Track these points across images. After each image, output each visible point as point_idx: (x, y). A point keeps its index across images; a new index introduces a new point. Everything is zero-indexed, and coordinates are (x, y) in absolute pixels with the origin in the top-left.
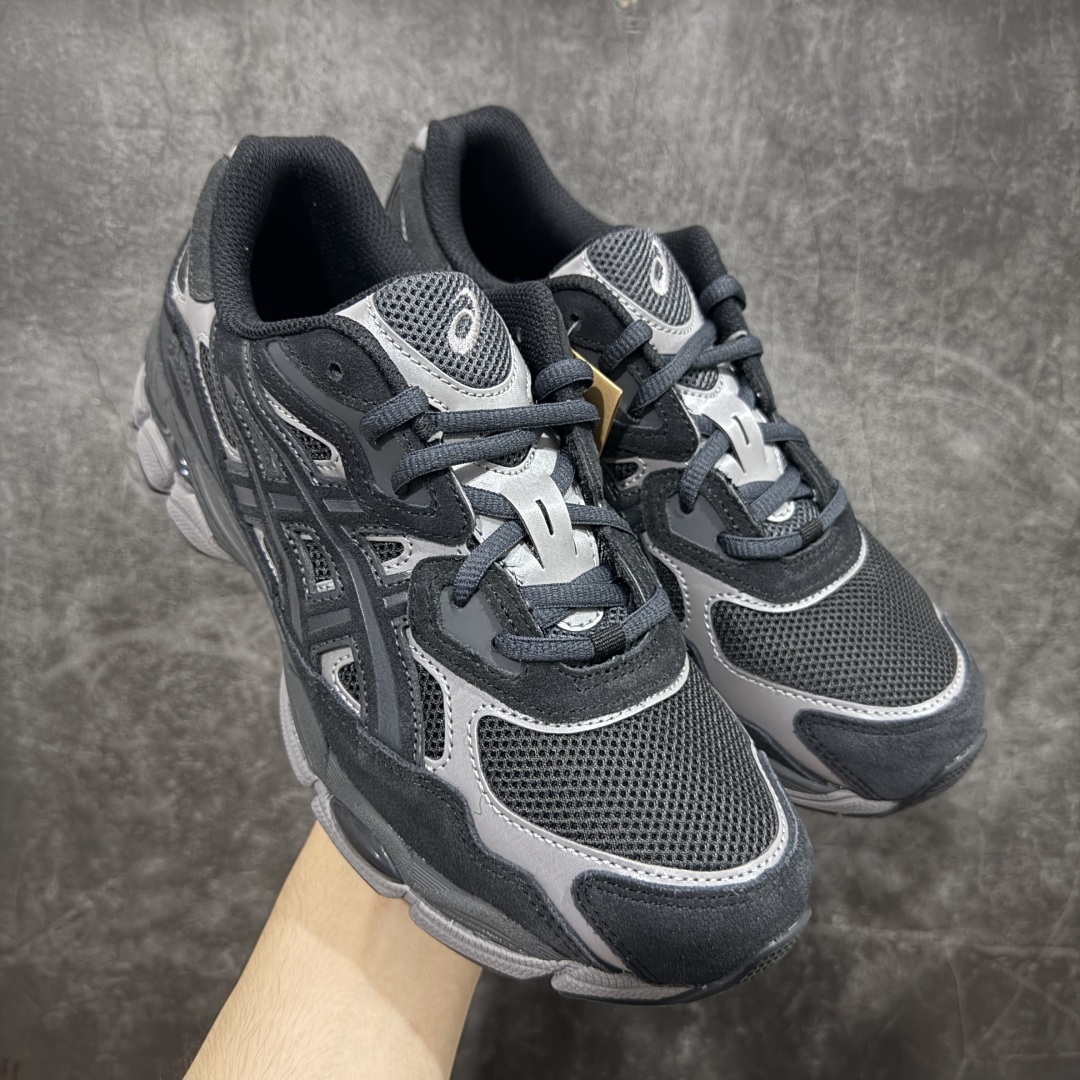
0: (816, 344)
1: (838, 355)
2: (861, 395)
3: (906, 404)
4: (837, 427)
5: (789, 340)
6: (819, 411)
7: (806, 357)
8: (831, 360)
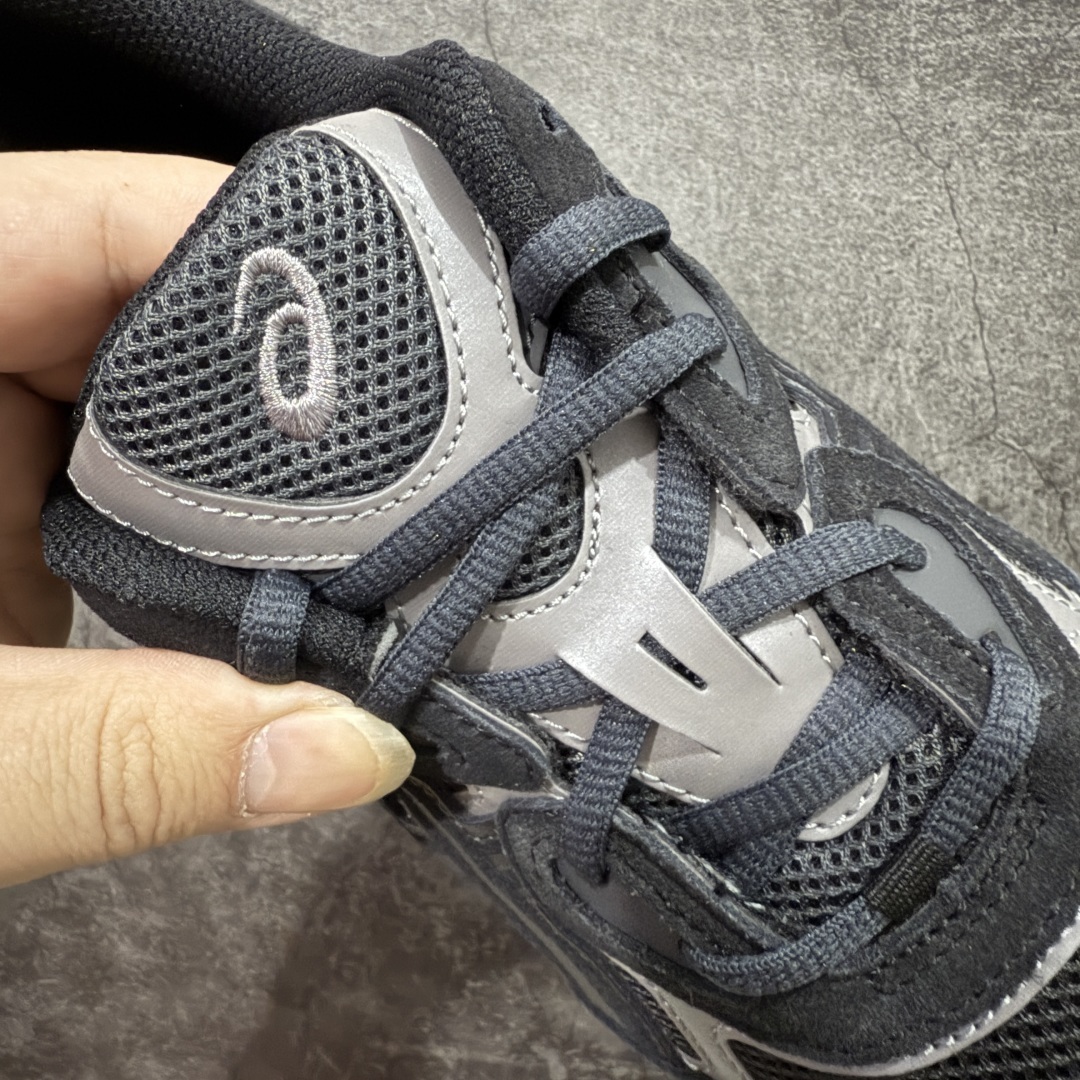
0: (840, 53)
1: (885, 69)
2: (940, 147)
3: (1039, 153)
4: (898, 217)
5: (782, 49)
6: (856, 188)
7: (821, 83)
8: (874, 82)
